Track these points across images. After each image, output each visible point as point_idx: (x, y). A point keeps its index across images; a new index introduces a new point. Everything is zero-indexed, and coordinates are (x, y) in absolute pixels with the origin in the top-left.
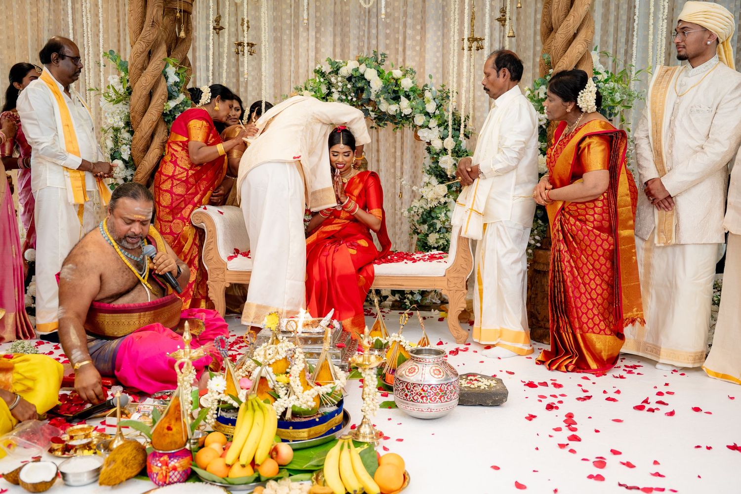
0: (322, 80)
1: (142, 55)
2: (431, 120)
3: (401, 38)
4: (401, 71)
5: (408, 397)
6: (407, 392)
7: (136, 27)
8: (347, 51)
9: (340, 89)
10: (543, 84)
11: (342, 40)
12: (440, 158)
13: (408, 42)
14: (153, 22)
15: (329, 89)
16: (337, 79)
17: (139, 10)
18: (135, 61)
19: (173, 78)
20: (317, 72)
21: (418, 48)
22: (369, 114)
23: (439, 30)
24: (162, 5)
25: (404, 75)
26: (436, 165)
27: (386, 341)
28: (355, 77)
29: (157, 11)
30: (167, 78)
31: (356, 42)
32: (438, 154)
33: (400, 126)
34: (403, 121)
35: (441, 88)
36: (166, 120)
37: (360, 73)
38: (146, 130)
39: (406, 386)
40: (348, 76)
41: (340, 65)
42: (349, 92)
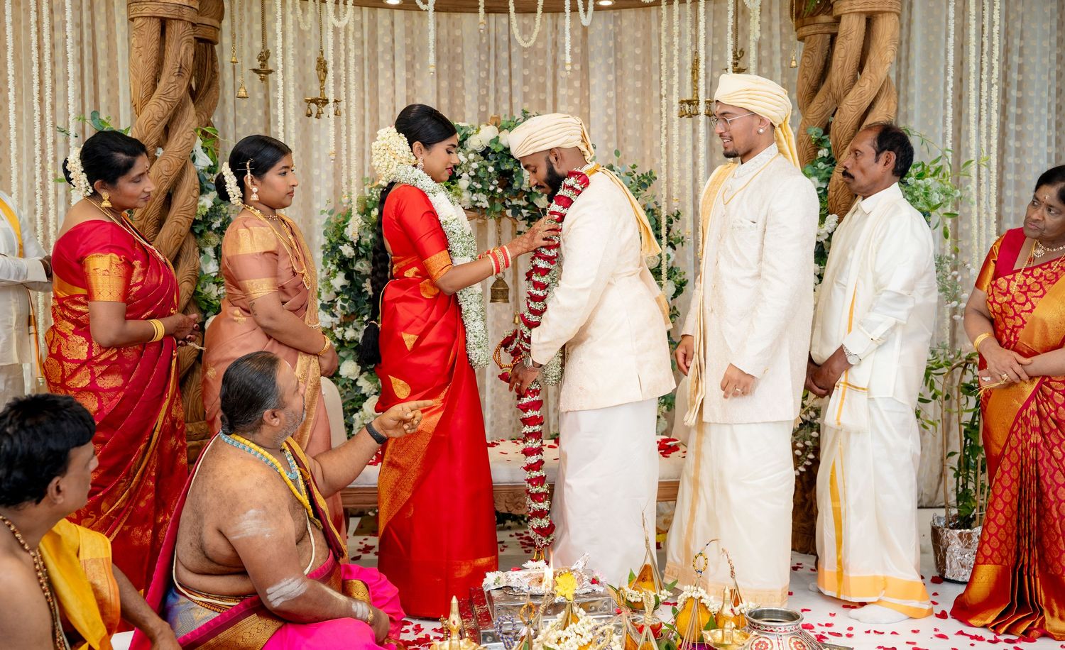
1: (160, 124)
3: (549, 84)
7: (146, 73)
8: (458, 102)
9: (472, 173)
10: (815, 175)
11: (450, 84)
13: (562, 91)
14: (180, 67)
16: (466, 156)
17: (155, 46)
18: (149, 133)
19: (203, 161)
21: (576, 101)
22: (521, 213)
23: (609, 72)
24: (192, 37)
28: (495, 152)
29: (187, 49)
30: (194, 159)
31: (475, 89)
35: (631, 170)
36: (197, 231)
37: (503, 145)
38: (169, 251)
40: (481, 149)
41: (468, 132)
42: (491, 178)
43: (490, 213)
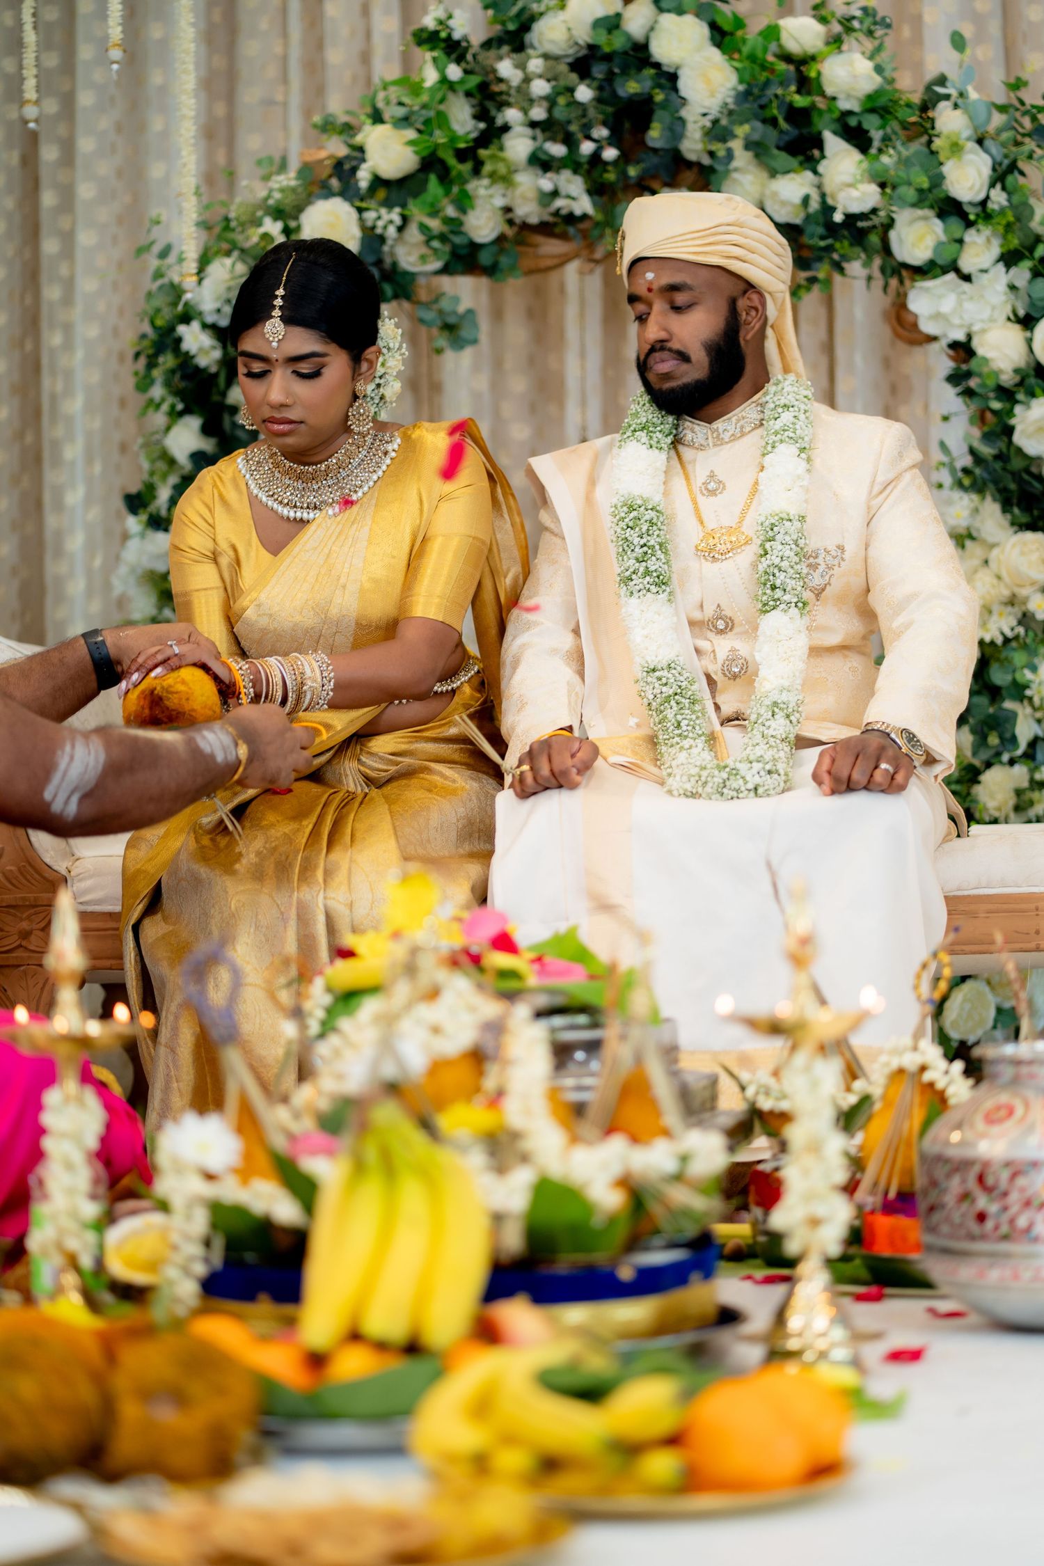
0: (454, 72)
2: (971, 236)
4: (823, 20)
5: (989, 1224)
6: (982, 1202)
9: (538, 113)
12: (1018, 409)
15: (482, 114)
16: (522, 66)
20: (428, 39)
25: (835, 42)
26: (1002, 445)
28: (608, 58)
32: (1007, 394)
33: (822, 271)
34: (843, 246)
35: (1008, 94)
37: (628, 37)
39: (981, 1179)
40: (570, 53)
41: (537, 8)
42: (584, 120)
43: (602, 236)
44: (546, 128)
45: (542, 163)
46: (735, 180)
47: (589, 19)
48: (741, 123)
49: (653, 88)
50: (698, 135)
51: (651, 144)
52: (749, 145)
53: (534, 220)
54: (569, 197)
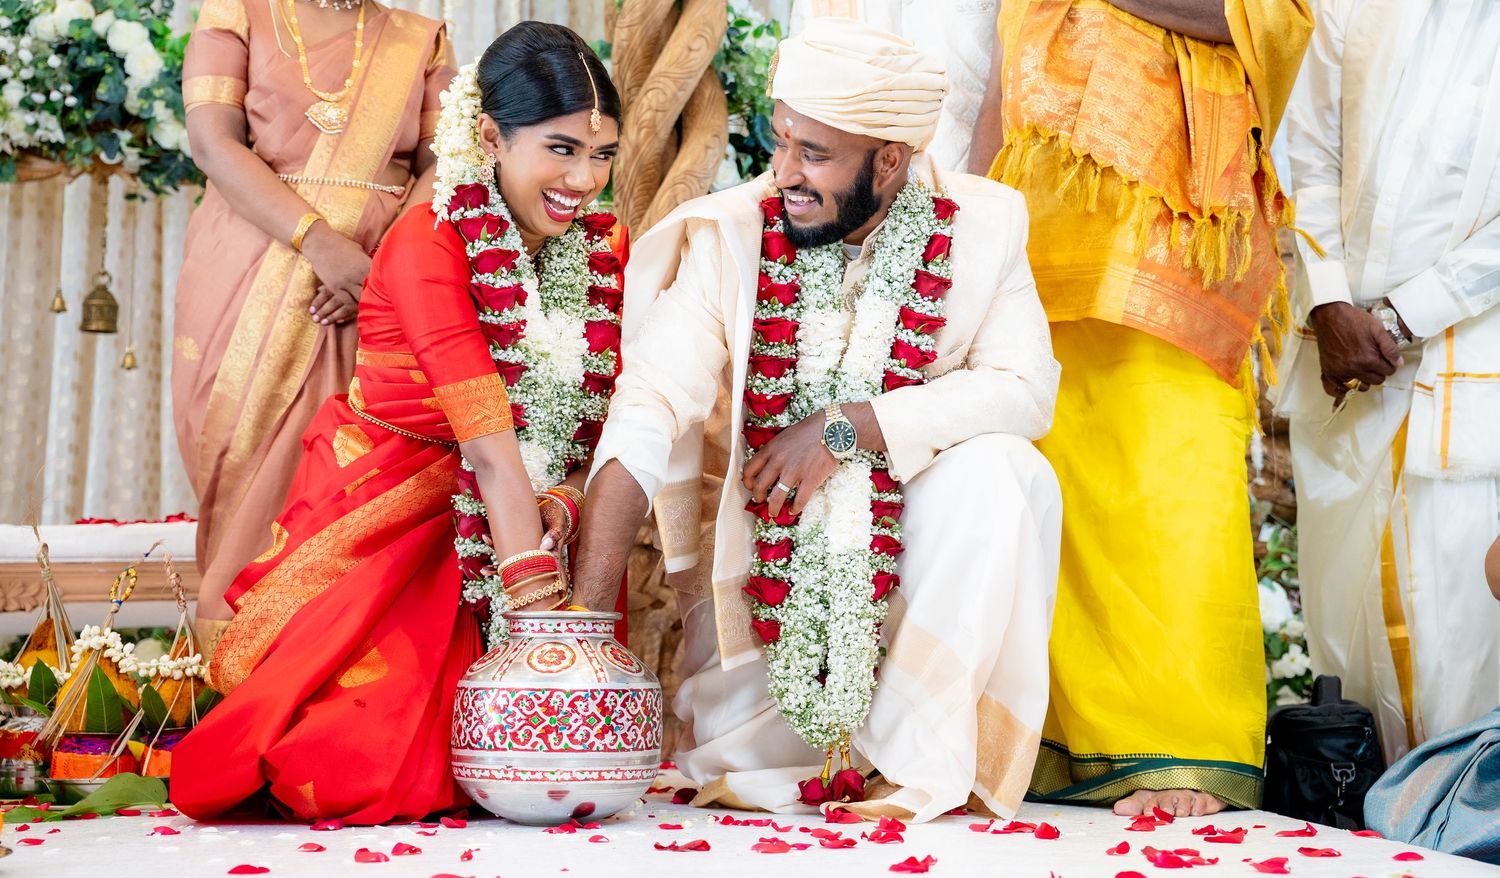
9: (27, 74)
16: (17, 44)
22: (120, 149)
27: (68, 676)
28: (78, 45)
37: (94, 34)
40: (55, 38)
41: (33, 10)
42: (56, 79)
43: (73, 158)
44: (33, 83)
45: (27, 105)
46: (162, 129)
47: (69, 20)
48: (159, 88)
49: (104, 64)
50: (135, 98)
51: (99, 97)
52: (167, 106)
53: (25, 144)
54: (47, 129)
